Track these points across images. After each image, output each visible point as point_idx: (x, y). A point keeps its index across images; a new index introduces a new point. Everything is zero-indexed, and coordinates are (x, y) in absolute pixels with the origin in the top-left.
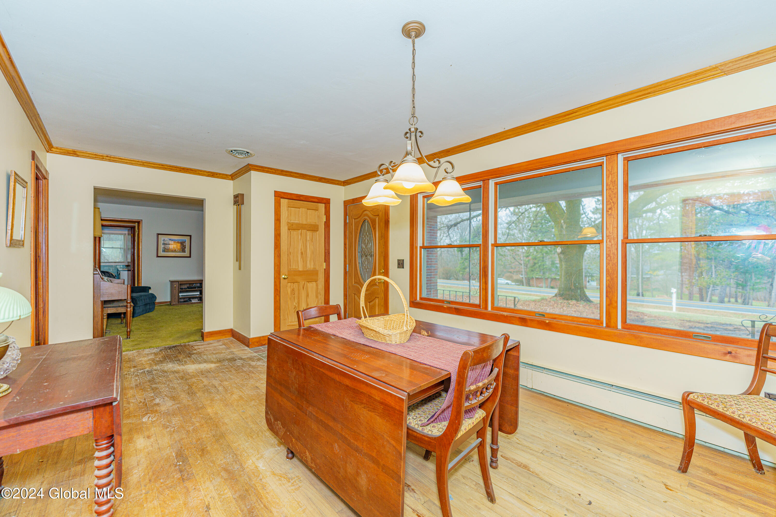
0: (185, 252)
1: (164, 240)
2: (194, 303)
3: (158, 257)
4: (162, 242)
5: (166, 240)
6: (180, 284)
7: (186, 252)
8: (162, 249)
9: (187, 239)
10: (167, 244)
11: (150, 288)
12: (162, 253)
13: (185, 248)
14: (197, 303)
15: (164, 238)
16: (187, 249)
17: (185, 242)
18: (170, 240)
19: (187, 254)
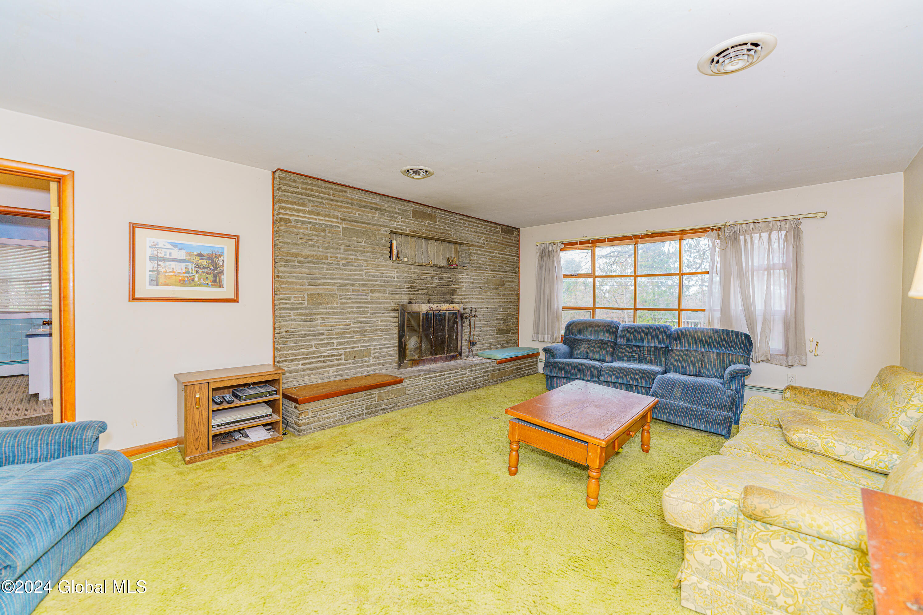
0: (221, 286)
1: (154, 246)
2: (259, 444)
3: (133, 299)
4: (149, 252)
5: (160, 245)
6: (214, 390)
7: (225, 285)
8: (148, 273)
9: (228, 246)
10: (164, 260)
11: (103, 427)
12: (149, 287)
13: (222, 272)
14: (266, 442)
15: (156, 240)
16: (228, 278)
17: (221, 255)
18: (175, 245)
19: (227, 291)
